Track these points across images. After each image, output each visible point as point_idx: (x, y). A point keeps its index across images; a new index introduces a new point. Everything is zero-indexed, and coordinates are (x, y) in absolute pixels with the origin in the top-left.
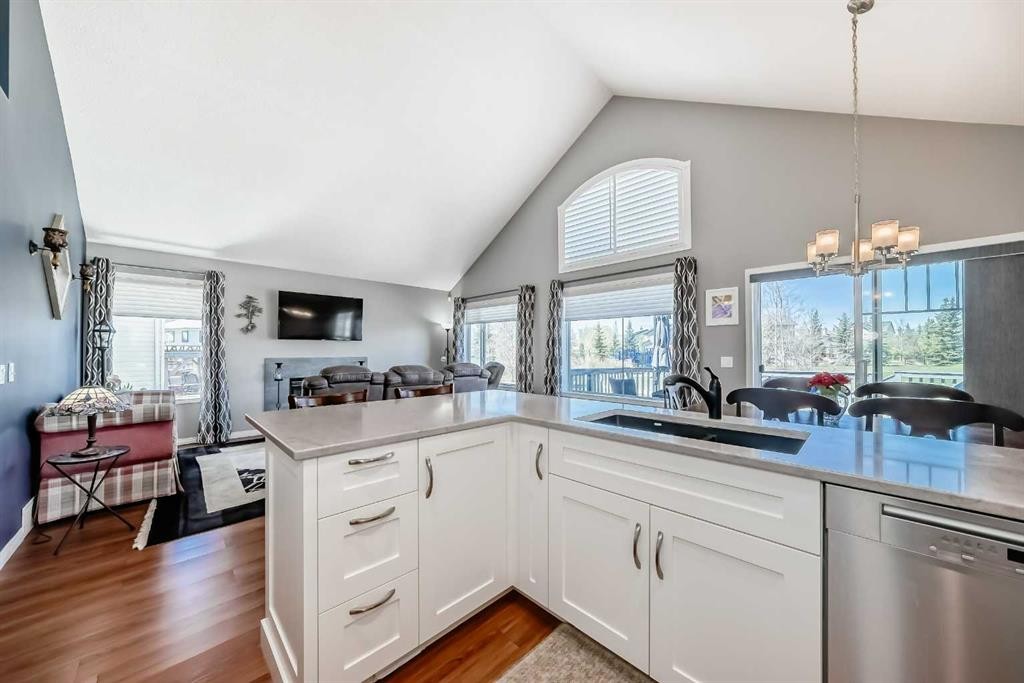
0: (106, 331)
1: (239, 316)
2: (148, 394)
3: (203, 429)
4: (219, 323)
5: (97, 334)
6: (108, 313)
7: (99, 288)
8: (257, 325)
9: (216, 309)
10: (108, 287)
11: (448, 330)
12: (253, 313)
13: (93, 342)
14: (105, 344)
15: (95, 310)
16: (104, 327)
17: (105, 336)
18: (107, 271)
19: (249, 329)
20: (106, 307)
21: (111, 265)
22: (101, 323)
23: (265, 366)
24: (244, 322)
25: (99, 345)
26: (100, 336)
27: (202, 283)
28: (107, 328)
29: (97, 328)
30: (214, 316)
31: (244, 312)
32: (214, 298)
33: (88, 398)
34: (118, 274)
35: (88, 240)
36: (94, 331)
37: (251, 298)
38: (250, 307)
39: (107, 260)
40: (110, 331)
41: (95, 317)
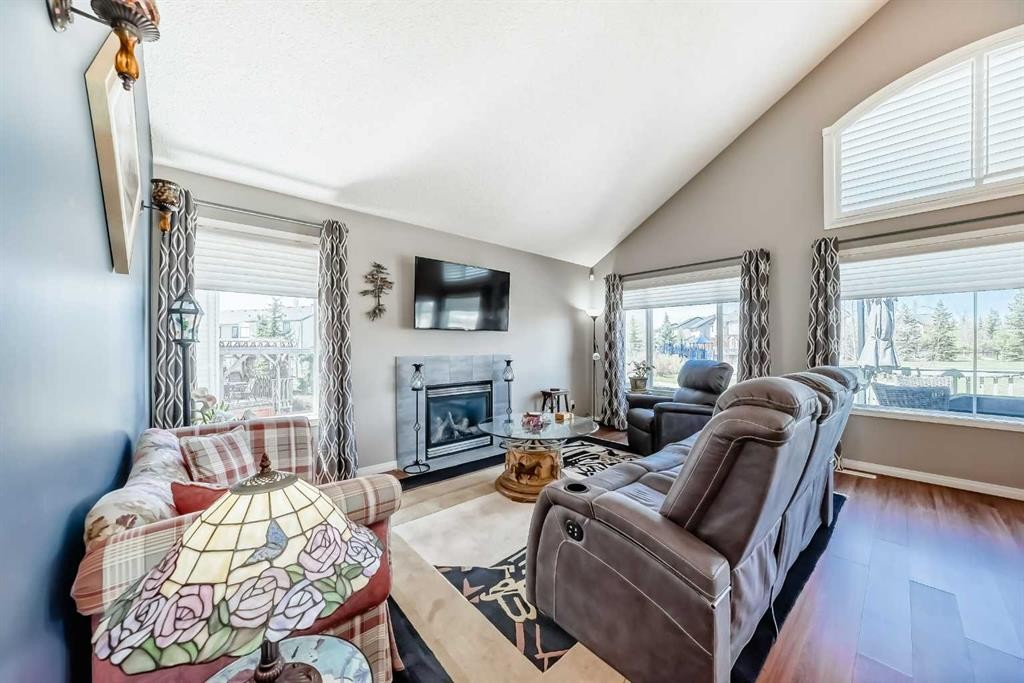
0: (188, 312)
1: (365, 293)
2: (270, 425)
3: (325, 468)
4: (342, 305)
5: (175, 316)
6: (189, 281)
7: (174, 240)
8: (386, 306)
9: (339, 280)
10: (188, 239)
11: (594, 319)
12: (380, 289)
13: (168, 331)
14: (187, 335)
15: (169, 278)
16: (186, 306)
17: (188, 319)
18: (187, 211)
19: (377, 312)
20: (187, 271)
21: (193, 202)
22: (180, 298)
23: (397, 368)
24: (370, 302)
25: (178, 337)
26: (181, 321)
27: (317, 240)
28: (192, 307)
29: (176, 306)
30: (335, 292)
31: (370, 287)
32: (335, 264)
33: (277, 540)
34: (201, 220)
35: (156, 160)
36: (171, 311)
37: (379, 266)
38: (377, 281)
39: (187, 193)
40: (196, 312)
41: (169, 288)
